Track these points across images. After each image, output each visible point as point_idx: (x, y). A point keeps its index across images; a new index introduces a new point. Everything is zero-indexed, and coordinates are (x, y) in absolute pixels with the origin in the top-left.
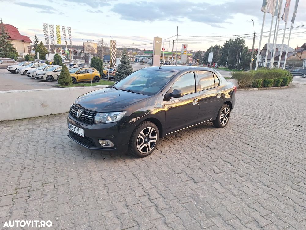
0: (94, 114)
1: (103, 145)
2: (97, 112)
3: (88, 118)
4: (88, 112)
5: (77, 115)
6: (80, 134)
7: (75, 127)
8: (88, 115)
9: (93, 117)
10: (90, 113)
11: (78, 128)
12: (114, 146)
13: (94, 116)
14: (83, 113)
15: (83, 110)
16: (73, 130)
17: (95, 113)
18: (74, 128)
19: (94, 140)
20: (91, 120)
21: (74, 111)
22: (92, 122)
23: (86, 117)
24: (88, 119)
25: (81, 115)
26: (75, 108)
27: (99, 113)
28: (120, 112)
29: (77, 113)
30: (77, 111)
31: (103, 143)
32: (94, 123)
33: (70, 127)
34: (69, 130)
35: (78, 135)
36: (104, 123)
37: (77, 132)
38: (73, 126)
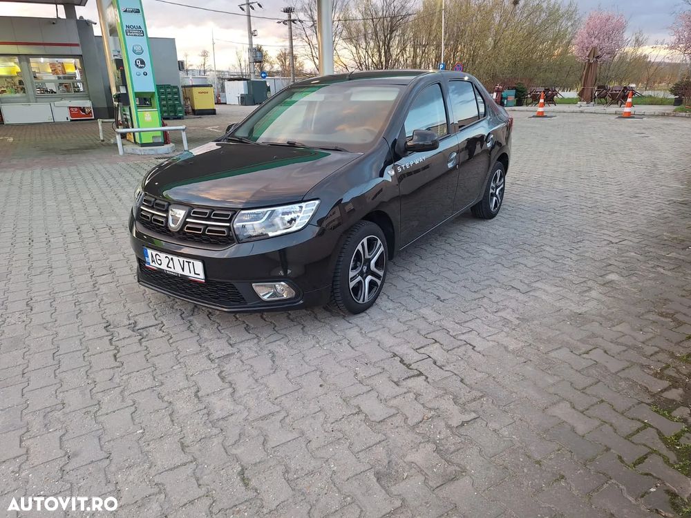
0: (228, 215)
1: (265, 298)
2: (235, 211)
3: (209, 228)
4: (208, 211)
6: (192, 274)
7: (170, 257)
8: (209, 219)
9: (228, 224)
10: (215, 215)
11: (181, 259)
12: (296, 296)
13: (229, 221)
14: (188, 216)
15: (188, 208)
16: (164, 267)
17: (230, 213)
18: (165, 261)
19: (239, 286)
20: (223, 232)
21: (153, 214)
22: (229, 238)
23: (202, 227)
24: (209, 231)
25: (185, 223)
26: (157, 204)
27: (243, 212)
28: (303, 204)
29: (167, 218)
30: (167, 211)
31: (264, 292)
32: (233, 240)
33: (149, 259)
34: (148, 268)
35: (184, 279)
36: (262, 237)
37: (178, 270)
38: (163, 256)
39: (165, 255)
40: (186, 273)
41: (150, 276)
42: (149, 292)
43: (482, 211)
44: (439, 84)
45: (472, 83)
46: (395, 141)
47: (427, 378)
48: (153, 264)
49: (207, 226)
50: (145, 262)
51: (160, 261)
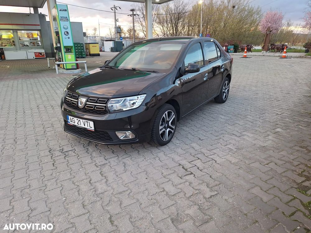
0: (105, 101)
1: (122, 138)
2: (108, 99)
3: (96, 107)
4: (96, 99)
5: (80, 105)
6: (89, 127)
7: (79, 119)
8: (96, 102)
9: (105, 105)
10: (99, 101)
11: (84, 121)
12: (136, 138)
14: (87, 101)
15: (87, 98)
16: (76, 124)
18: (76, 121)
19: (110, 133)
20: (103, 109)
21: (72, 100)
22: (105, 111)
23: (93, 106)
25: (86, 104)
26: (73, 96)
27: (112, 99)
28: (139, 96)
29: (78, 102)
30: (78, 99)
31: (121, 135)
32: (107, 112)
33: (69, 121)
34: (69, 124)
35: (85, 129)
36: (120, 111)
37: (82, 126)
38: (75, 119)
39: (77, 119)
40: (86, 127)
41: (69, 128)
42: (69, 135)
43: (219, 100)
44: (200, 43)
45: (214, 42)
46: (180, 68)
47: (195, 175)
48: (71, 123)
49: (96, 105)
50: (68, 122)
51: (74, 121)
